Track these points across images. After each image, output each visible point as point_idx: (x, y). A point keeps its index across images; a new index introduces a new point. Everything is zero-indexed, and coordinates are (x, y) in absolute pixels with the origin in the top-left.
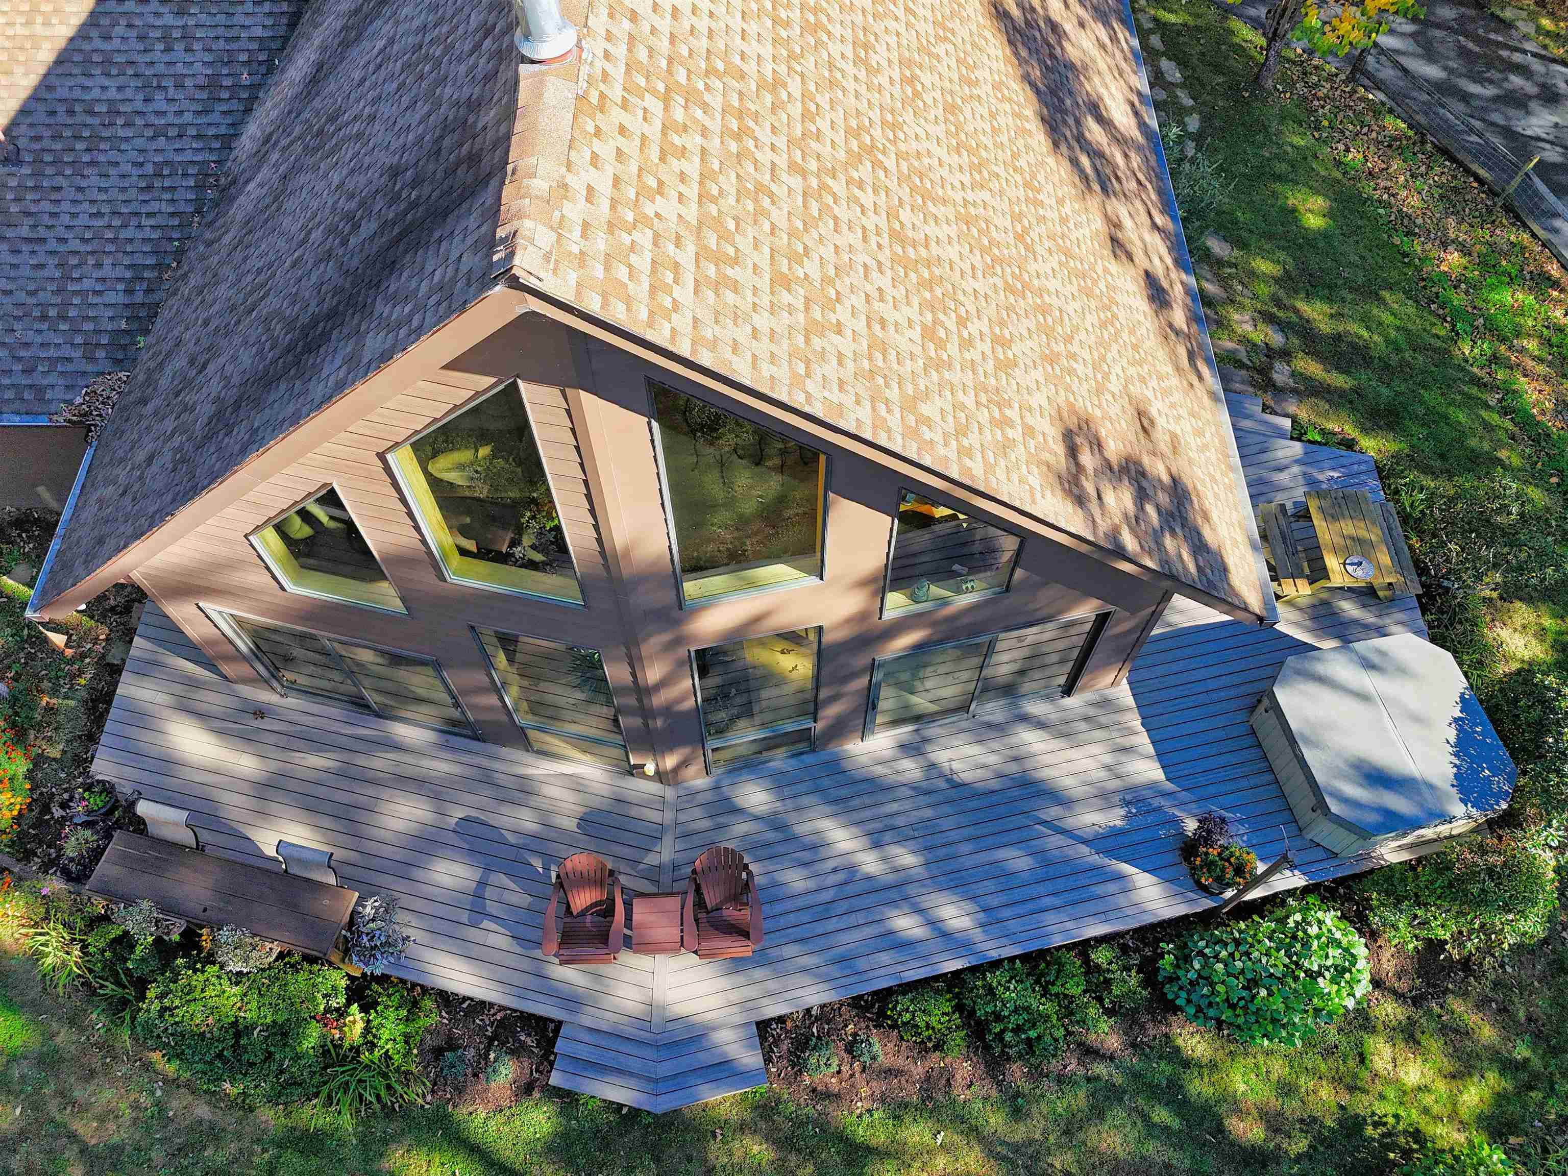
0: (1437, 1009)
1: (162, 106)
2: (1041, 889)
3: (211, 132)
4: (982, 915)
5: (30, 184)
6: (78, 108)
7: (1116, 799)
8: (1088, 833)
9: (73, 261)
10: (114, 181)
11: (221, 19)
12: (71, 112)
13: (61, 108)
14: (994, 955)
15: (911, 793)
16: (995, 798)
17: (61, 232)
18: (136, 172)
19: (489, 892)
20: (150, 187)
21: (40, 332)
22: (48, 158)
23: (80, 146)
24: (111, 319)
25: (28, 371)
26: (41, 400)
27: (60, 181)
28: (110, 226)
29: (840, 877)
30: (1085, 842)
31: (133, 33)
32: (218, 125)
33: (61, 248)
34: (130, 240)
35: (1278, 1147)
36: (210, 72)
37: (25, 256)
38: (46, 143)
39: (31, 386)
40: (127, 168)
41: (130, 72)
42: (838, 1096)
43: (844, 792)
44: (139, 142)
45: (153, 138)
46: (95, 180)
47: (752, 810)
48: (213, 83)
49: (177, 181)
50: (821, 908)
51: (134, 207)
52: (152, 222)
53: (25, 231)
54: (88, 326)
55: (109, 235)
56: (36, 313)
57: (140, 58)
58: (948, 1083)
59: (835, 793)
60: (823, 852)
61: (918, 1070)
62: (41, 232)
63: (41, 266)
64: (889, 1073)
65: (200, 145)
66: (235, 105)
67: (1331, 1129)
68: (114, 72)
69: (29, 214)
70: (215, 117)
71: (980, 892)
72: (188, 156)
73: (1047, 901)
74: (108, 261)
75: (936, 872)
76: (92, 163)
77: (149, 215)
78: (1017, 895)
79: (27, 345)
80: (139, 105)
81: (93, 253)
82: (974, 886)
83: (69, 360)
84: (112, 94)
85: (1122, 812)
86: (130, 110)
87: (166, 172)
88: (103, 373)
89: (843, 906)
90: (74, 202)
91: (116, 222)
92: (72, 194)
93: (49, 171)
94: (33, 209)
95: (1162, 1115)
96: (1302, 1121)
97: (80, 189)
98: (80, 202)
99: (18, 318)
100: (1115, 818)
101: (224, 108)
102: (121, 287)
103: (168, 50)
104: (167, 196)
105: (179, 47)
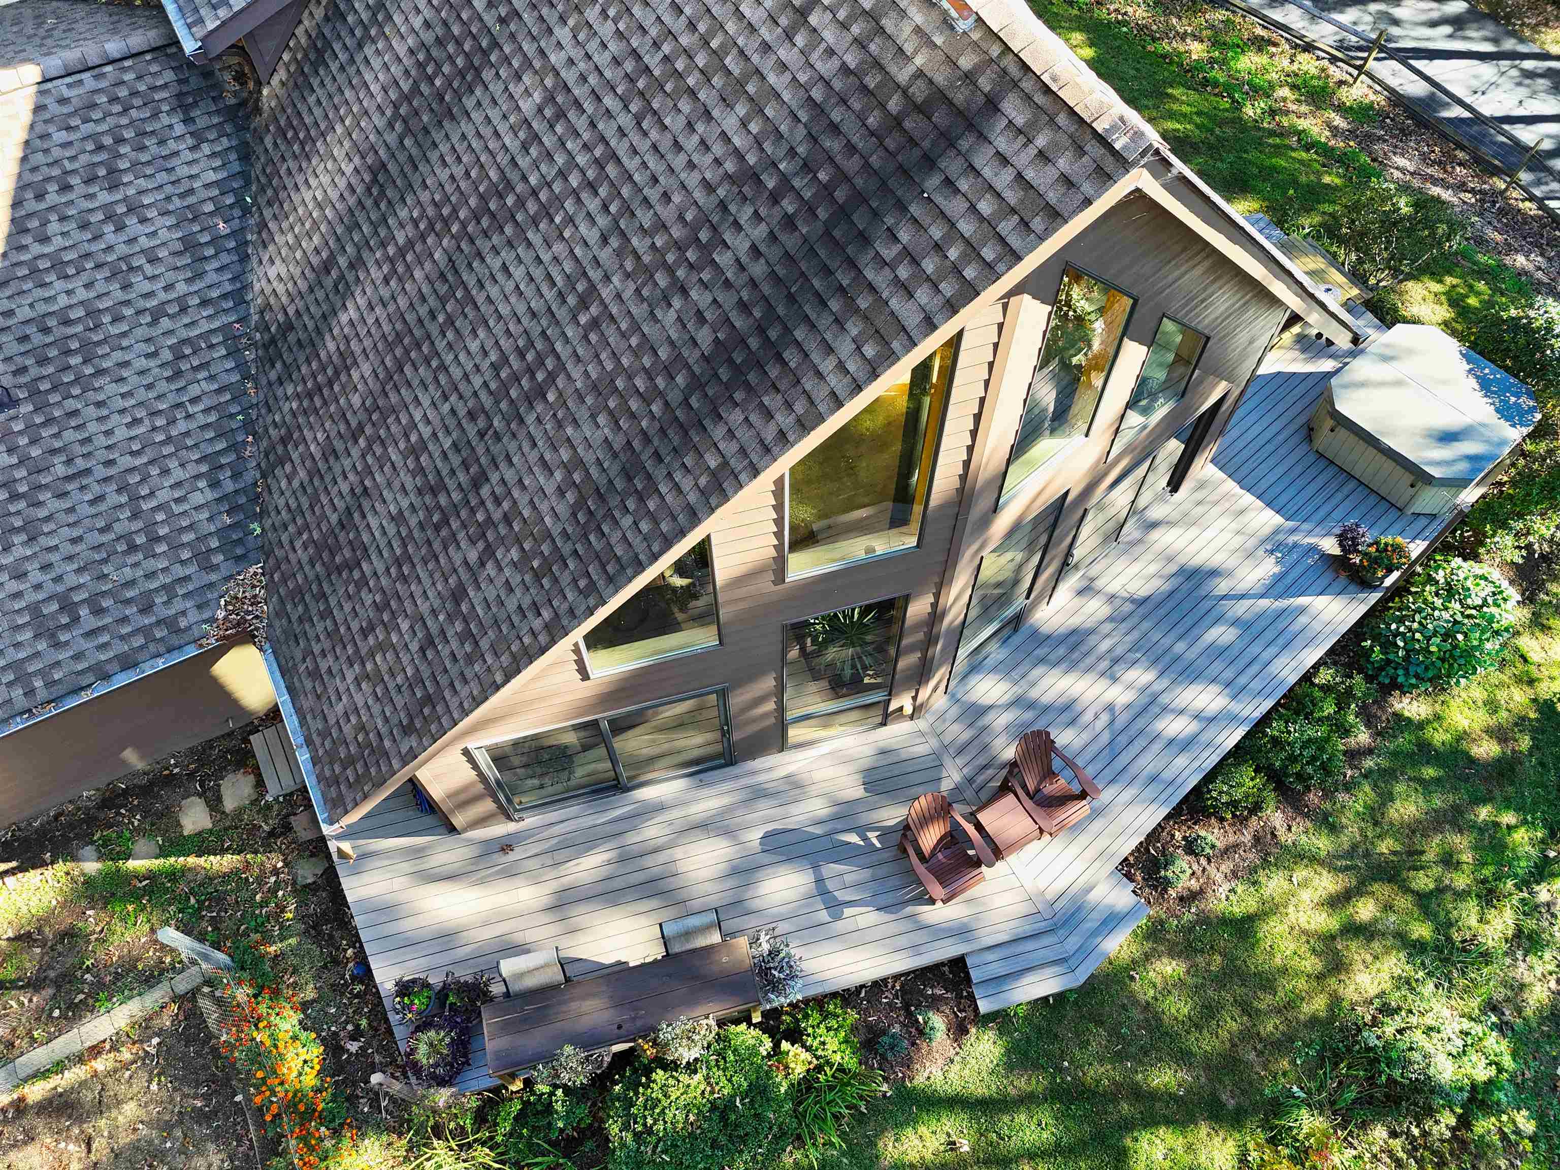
0: (1546, 598)
1: (147, 287)
2: (1255, 649)
3: (215, 294)
4: (1227, 691)
5: (38, 420)
6: (52, 322)
7: (1261, 552)
8: (1259, 589)
9: (134, 479)
10: (134, 380)
11: (162, 177)
12: (46, 330)
13: (31, 330)
14: (1257, 714)
15: (1113, 625)
16: (1178, 596)
17: (102, 455)
18: (152, 363)
19: (830, 885)
20: (178, 374)
21: (136, 565)
22: (44, 386)
23: (75, 360)
24: (210, 519)
25: (146, 609)
26: (179, 631)
27: (71, 404)
28: (154, 429)
29: (1105, 718)
30: (1262, 596)
31: (72, 225)
32: (218, 284)
33: (111, 471)
34: (187, 434)
35: (1514, 751)
36: (180, 235)
37: (76, 496)
38: (34, 372)
39: (158, 623)
40: (143, 363)
41: (89, 265)
42: (1202, 891)
43: (1061, 651)
44: (140, 332)
45: (155, 322)
46: (113, 389)
47: (1000, 703)
48: (189, 245)
49: (206, 356)
50: (1107, 751)
51: (172, 399)
52: (201, 407)
53: (60, 470)
54: (188, 537)
55: (160, 437)
56: (121, 547)
57: (94, 247)
58: (1274, 835)
59: (1053, 657)
60: (1078, 707)
61: (1247, 837)
62: (81, 464)
63: (100, 498)
64: (1228, 851)
65: (210, 311)
66: (225, 259)
67: (1537, 720)
68: (71, 271)
69: (54, 452)
70: (212, 277)
71: (1215, 674)
72: (205, 326)
73: (1266, 655)
74: (173, 464)
75: (1174, 676)
76: (100, 372)
77: (194, 400)
78: (1241, 663)
79: (131, 583)
80: (120, 295)
81: (151, 462)
82: (1209, 671)
83: (187, 578)
84: (82, 294)
85: (1272, 560)
86: (111, 303)
87: (188, 351)
88: (231, 577)
89: (1123, 739)
90: (100, 419)
91: (160, 422)
92: (92, 412)
93: (54, 398)
94: (57, 444)
95: (1430, 772)
96: (1516, 724)
97: (99, 404)
98: (107, 417)
99: (105, 561)
100: (1269, 567)
101: (215, 264)
102: (202, 484)
103: (120, 228)
104: (202, 375)
105: (131, 221)
